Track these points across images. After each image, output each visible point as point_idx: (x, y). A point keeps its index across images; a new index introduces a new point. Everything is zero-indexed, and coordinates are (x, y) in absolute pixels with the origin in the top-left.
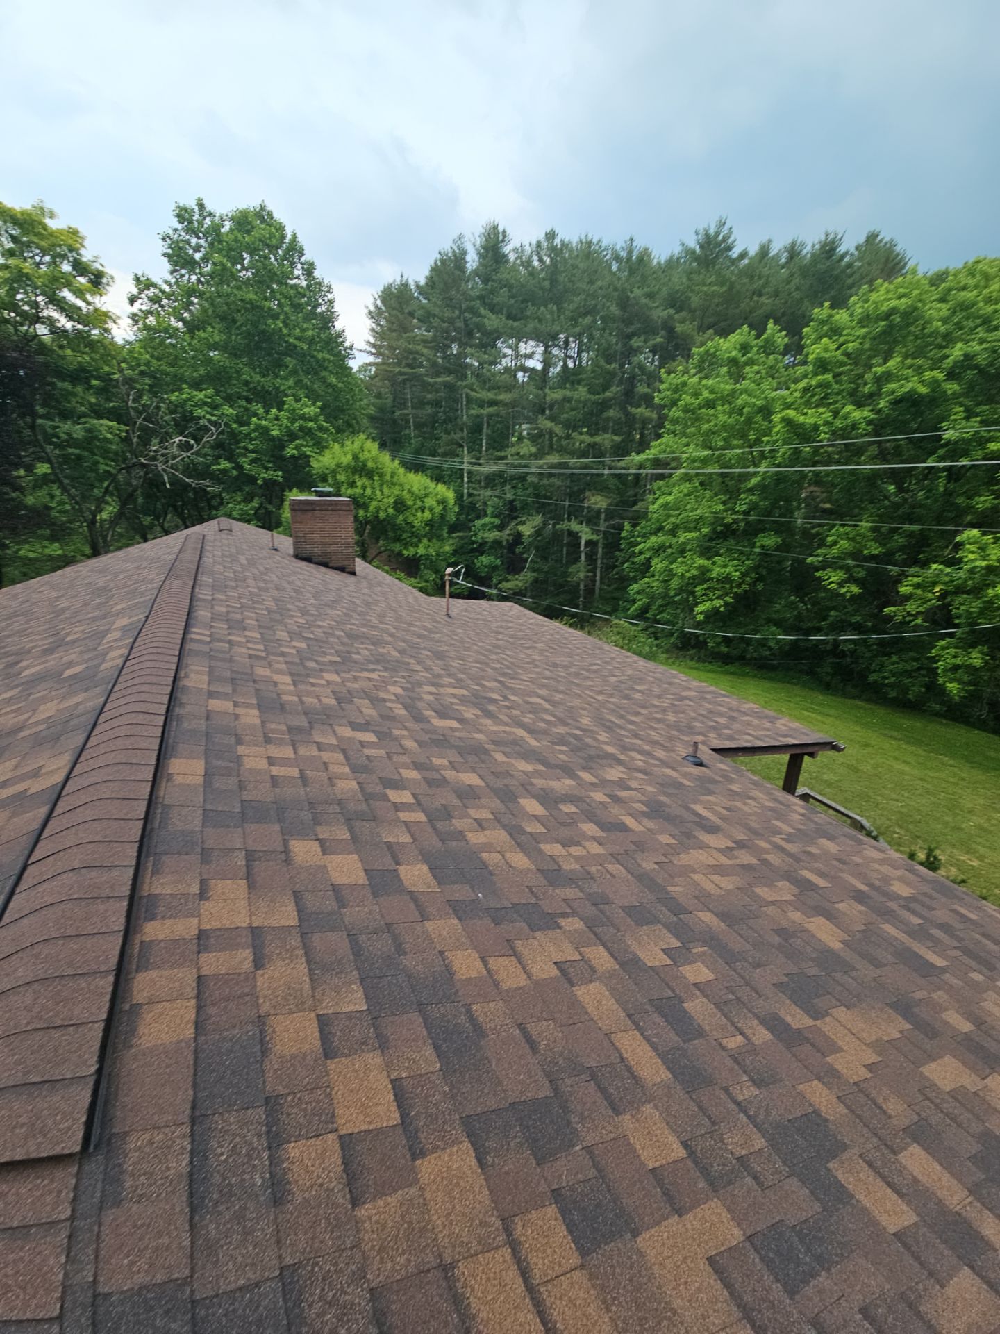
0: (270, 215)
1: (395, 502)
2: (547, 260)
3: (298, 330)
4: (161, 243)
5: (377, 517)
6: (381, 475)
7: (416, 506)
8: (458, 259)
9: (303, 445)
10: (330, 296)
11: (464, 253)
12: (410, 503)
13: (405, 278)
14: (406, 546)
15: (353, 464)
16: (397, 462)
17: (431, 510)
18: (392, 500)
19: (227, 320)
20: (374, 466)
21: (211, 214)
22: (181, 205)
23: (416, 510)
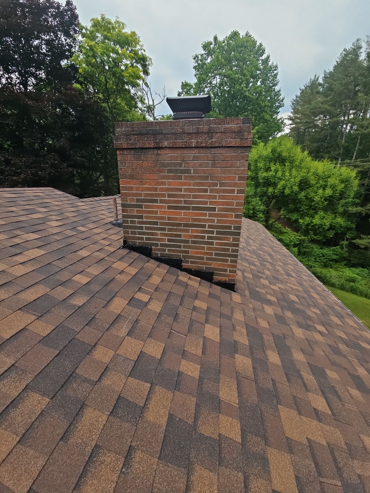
1: (301, 182)
5: (283, 192)
6: (292, 162)
7: (318, 185)
12: (313, 182)
14: (302, 216)
15: (271, 155)
16: (306, 152)
17: (333, 187)
18: (298, 180)
20: (288, 155)
23: (318, 188)
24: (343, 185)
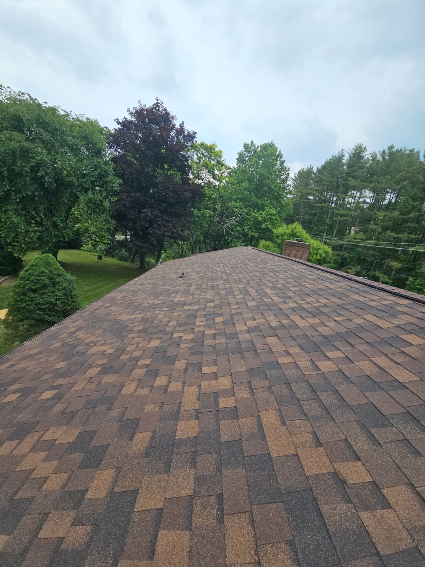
2: (386, 157)
4: (237, 155)
9: (268, 224)
13: (312, 166)
15: (291, 233)
20: (299, 234)
21: (255, 146)
22: (246, 143)
24: (325, 254)
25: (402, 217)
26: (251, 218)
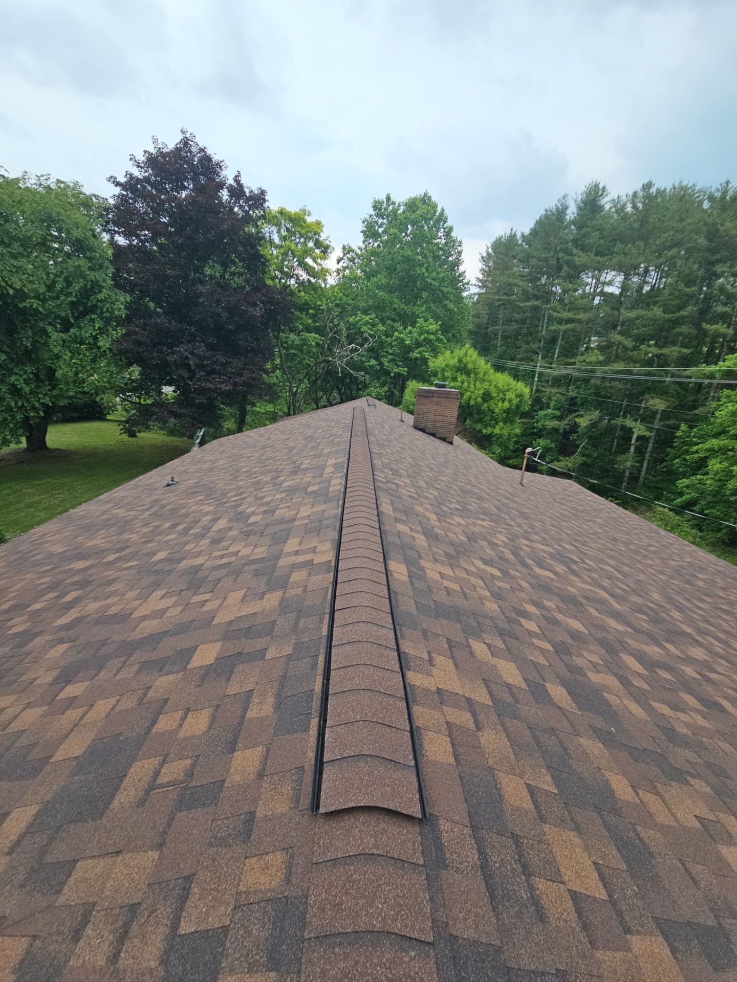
0: (430, 198)
1: (484, 394)
2: (640, 205)
3: (434, 273)
4: (362, 224)
5: (469, 403)
6: (476, 374)
7: (499, 398)
8: (561, 212)
9: (424, 351)
10: (459, 249)
11: (567, 208)
12: (494, 395)
13: (514, 231)
14: (486, 426)
15: (458, 364)
16: (489, 364)
17: (510, 401)
18: (481, 392)
19: (391, 270)
20: (472, 367)
21: (393, 203)
22: (377, 199)
23: (498, 401)
24: (518, 400)
25: (668, 316)
26: (395, 341)
